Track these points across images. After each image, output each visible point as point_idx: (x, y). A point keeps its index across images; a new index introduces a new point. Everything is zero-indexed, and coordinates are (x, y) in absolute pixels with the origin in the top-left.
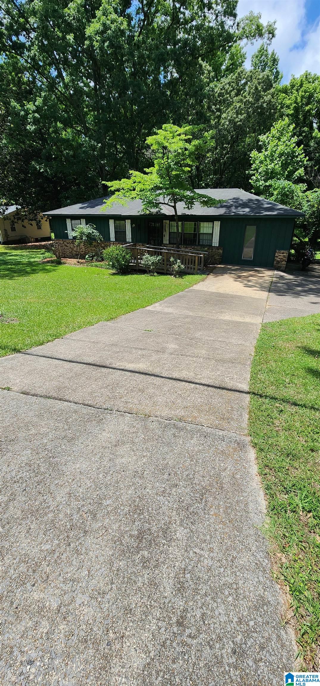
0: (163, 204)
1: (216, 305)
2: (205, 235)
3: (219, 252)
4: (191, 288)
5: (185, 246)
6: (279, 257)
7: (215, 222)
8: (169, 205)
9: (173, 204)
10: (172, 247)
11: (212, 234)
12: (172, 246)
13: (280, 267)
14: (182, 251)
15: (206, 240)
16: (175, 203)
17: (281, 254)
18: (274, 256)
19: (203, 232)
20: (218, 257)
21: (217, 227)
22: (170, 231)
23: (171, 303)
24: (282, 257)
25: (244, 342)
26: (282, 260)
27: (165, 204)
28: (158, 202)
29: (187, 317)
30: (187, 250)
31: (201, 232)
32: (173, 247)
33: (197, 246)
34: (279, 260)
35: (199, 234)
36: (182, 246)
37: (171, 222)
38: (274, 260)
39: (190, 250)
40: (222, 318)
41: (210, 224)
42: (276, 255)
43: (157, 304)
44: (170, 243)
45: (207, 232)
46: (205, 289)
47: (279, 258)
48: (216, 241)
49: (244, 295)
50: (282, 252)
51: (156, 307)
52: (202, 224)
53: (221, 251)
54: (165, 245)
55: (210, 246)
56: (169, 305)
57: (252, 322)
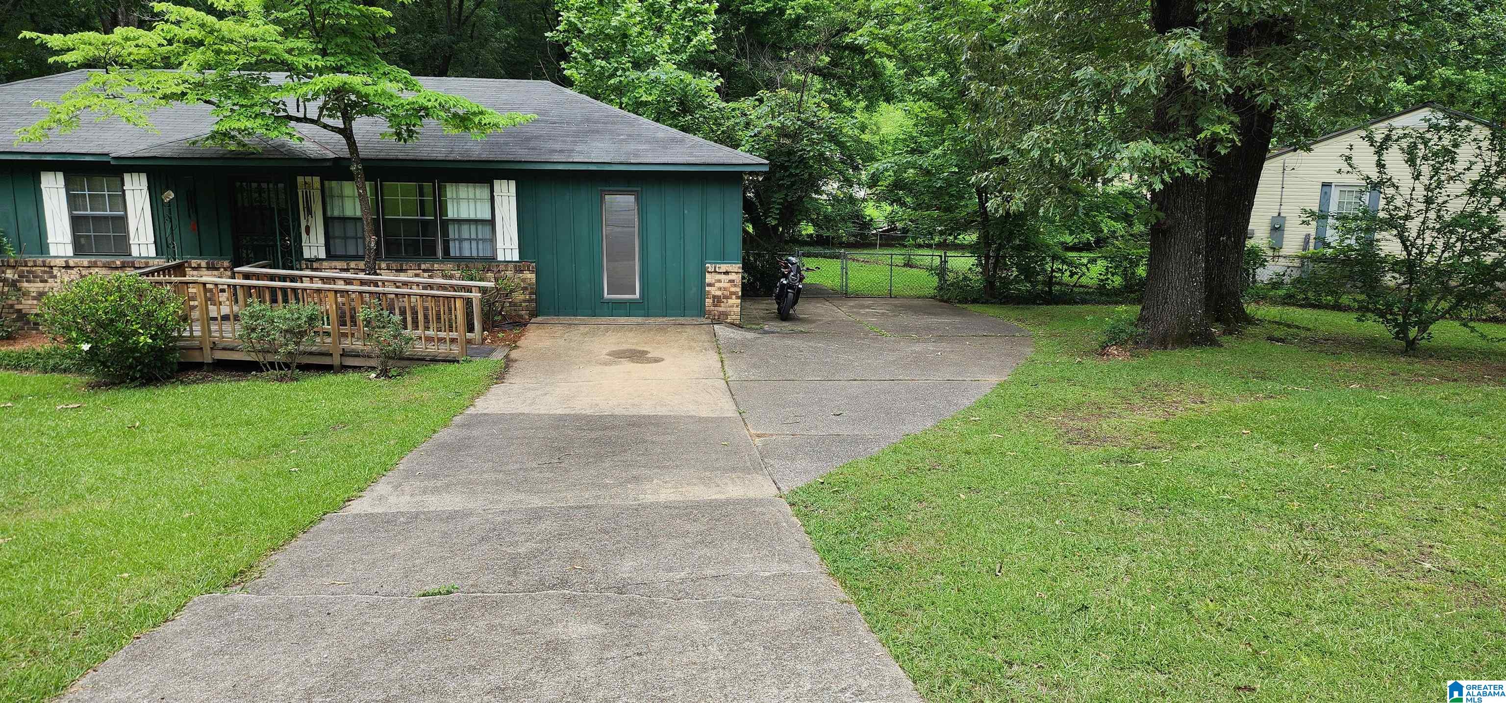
0: (298, 120)
1: (599, 457)
2: (465, 228)
3: (524, 280)
4: (471, 411)
5: (394, 266)
6: (717, 285)
7: (497, 183)
8: (325, 126)
9: (339, 123)
10: (342, 270)
11: (492, 222)
12: (344, 265)
13: (726, 314)
14: (383, 282)
15: (470, 240)
16: (348, 118)
17: (722, 277)
18: (703, 284)
19: (456, 217)
20: (522, 297)
21: (505, 199)
22: (329, 214)
23: (435, 476)
24: (727, 285)
25: (786, 567)
26: (727, 293)
27: (305, 120)
28: (282, 114)
29: (536, 515)
30: (403, 277)
31: (451, 214)
32: (347, 270)
33: (442, 262)
34: (719, 293)
35: (445, 224)
36: (383, 265)
37: (326, 183)
38: (703, 294)
39: (417, 275)
40: (649, 498)
41: (482, 192)
42: (709, 278)
43: (382, 488)
44: (330, 256)
45: (472, 216)
46: (526, 410)
47: (720, 289)
48: (508, 245)
49: (662, 411)
50: (724, 268)
51: (381, 498)
52: (451, 191)
53: (530, 276)
54: (312, 263)
55: (490, 262)
56: (431, 484)
57: (751, 494)
